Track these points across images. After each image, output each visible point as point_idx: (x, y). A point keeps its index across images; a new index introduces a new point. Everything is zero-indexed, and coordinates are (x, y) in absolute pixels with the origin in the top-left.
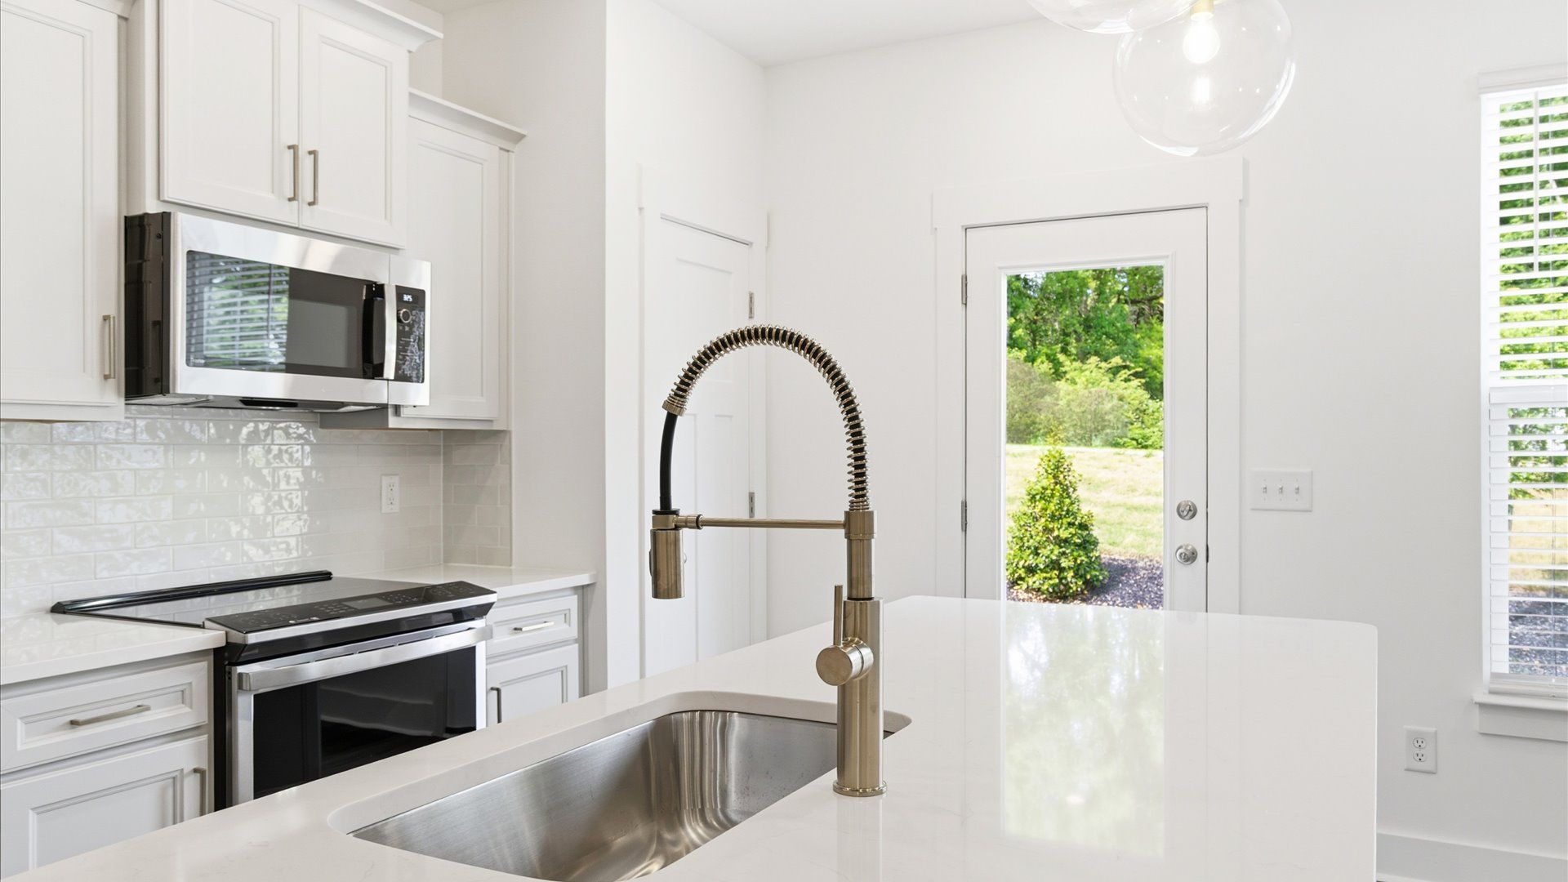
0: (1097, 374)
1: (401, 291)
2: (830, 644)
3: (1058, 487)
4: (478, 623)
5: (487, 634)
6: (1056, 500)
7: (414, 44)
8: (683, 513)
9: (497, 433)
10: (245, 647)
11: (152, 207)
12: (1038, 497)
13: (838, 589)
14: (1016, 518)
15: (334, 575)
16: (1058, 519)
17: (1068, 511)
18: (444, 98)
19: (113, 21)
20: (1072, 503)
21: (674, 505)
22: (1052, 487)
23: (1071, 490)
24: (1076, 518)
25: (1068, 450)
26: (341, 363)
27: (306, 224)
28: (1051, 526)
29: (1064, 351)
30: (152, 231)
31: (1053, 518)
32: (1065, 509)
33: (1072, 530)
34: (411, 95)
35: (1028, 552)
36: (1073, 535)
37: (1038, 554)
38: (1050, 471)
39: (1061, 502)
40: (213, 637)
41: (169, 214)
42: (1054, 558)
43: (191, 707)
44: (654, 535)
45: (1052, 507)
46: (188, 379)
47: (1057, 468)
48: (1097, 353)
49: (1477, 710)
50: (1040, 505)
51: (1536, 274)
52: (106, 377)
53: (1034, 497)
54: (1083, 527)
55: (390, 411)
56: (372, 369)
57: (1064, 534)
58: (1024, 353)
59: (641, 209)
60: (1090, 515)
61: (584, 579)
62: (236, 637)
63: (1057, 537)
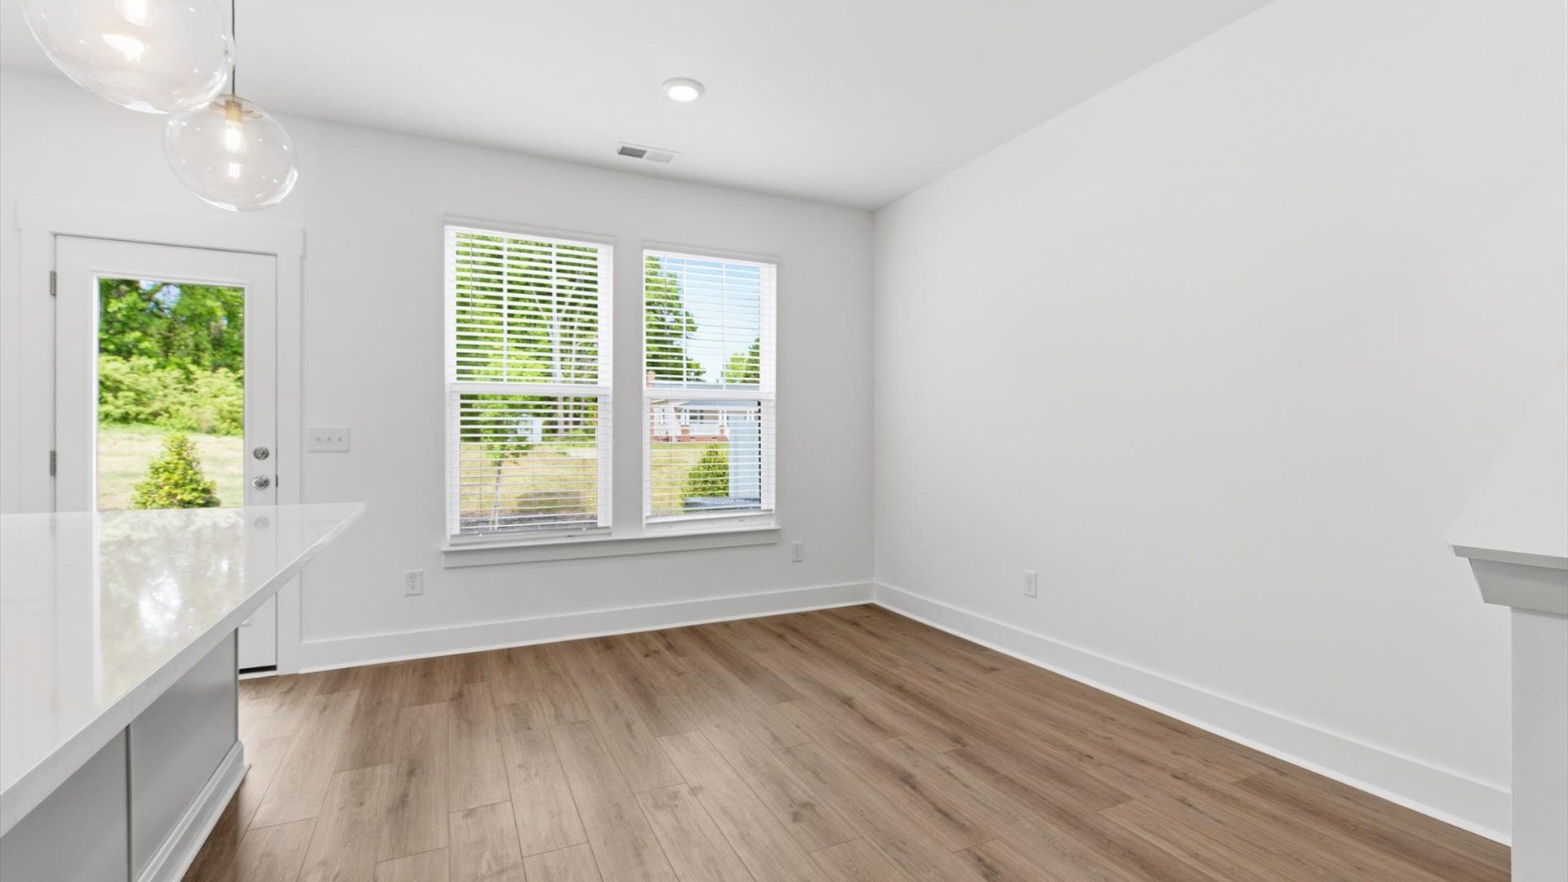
0: (225, 382)
3: (181, 461)
6: (179, 472)
12: (161, 470)
14: (139, 487)
16: (181, 487)
17: (191, 480)
20: (196, 474)
22: (176, 461)
23: (195, 463)
24: (199, 485)
25: (192, 437)
28: (174, 492)
29: (196, 362)
31: (176, 485)
32: (189, 478)
33: (195, 494)
36: (198, 498)
38: (173, 449)
39: (185, 474)
45: (175, 477)
47: (180, 448)
48: (227, 366)
49: (443, 557)
50: (163, 476)
53: (158, 470)
54: (206, 491)
60: (213, 483)
63: (182, 500)
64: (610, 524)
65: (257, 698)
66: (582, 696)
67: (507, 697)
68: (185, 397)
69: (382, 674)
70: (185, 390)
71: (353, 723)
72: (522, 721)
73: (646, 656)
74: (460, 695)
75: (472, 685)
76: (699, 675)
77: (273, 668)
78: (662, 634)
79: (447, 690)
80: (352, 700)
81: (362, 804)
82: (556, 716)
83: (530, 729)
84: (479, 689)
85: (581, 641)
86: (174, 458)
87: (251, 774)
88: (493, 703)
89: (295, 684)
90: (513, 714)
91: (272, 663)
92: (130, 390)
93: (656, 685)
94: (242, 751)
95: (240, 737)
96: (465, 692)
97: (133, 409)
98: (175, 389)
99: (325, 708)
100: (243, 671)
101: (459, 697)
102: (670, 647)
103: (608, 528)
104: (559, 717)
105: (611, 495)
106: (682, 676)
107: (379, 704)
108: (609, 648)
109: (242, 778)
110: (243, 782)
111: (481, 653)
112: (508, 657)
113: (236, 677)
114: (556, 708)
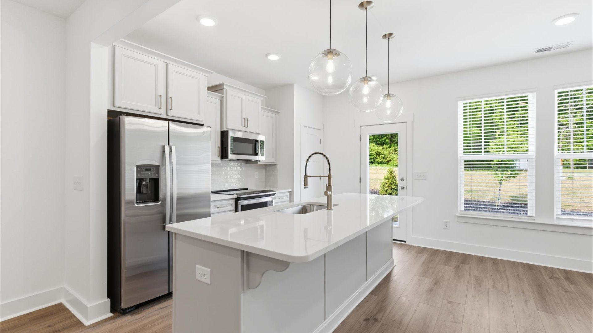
1: (261, 141)
2: (326, 191)
3: (391, 177)
4: (273, 197)
5: (274, 198)
6: (391, 180)
7: (262, 99)
8: (308, 175)
9: (276, 164)
10: (240, 198)
11: (225, 130)
13: (327, 184)
14: (382, 184)
15: (248, 189)
17: (394, 182)
18: (265, 107)
19: (219, 101)
20: (395, 180)
21: (307, 174)
23: (395, 177)
24: (395, 184)
25: (394, 168)
26: (251, 153)
27: (246, 130)
30: (225, 134)
31: (390, 184)
33: (395, 186)
34: (262, 107)
35: (384, 191)
37: (387, 192)
39: (392, 181)
40: (235, 196)
41: (228, 131)
42: (390, 192)
43: (232, 206)
44: (304, 178)
45: (390, 181)
46: (231, 156)
47: (391, 173)
49: (457, 217)
51: (468, 135)
52: (218, 156)
53: (386, 179)
55: (258, 161)
56: (256, 154)
57: (393, 187)
58: (388, 146)
59: (300, 125)
61: (290, 190)
62: (239, 196)
63: (391, 188)
64: (534, 215)
65: (400, 249)
66: (508, 283)
67: (476, 273)
68: (395, 156)
69: (435, 252)
70: (395, 154)
71: (422, 264)
72: (479, 282)
73: (551, 278)
74: (459, 266)
75: (464, 265)
76: (580, 296)
77: (405, 242)
78: (566, 272)
79: (454, 263)
80: (424, 257)
81: (420, 286)
82: (493, 286)
83: (481, 286)
84: (466, 267)
85: (517, 262)
86: (389, 175)
87: (395, 268)
88: (470, 273)
89: (410, 247)
90: (476, 279)
91: (405, 240)
92: (382, 154)
93: (549, 291)
94: (393, 260)
95: (393, 257)
96: (461, 266)
97: (383, 160)
98: (393, 154)
99: (416, 257)
100: (394, 240)
101: (458, 267)
102: (567, 278)
103: (533, 217)
104: (494, 287)
105: (535, 202)
106: (568, 293)
107: (432, 261)
108: (531, 269)
109: (392, 268)
110: (393, 269)
111: (471, 255)
112: (482, 260)
113: (392, 241)
114: (494, 283)
